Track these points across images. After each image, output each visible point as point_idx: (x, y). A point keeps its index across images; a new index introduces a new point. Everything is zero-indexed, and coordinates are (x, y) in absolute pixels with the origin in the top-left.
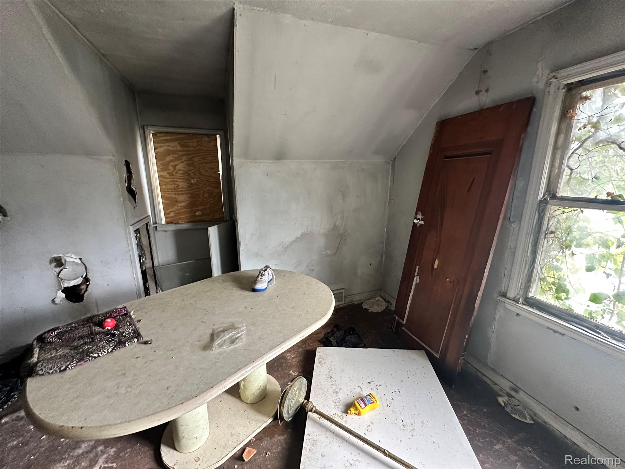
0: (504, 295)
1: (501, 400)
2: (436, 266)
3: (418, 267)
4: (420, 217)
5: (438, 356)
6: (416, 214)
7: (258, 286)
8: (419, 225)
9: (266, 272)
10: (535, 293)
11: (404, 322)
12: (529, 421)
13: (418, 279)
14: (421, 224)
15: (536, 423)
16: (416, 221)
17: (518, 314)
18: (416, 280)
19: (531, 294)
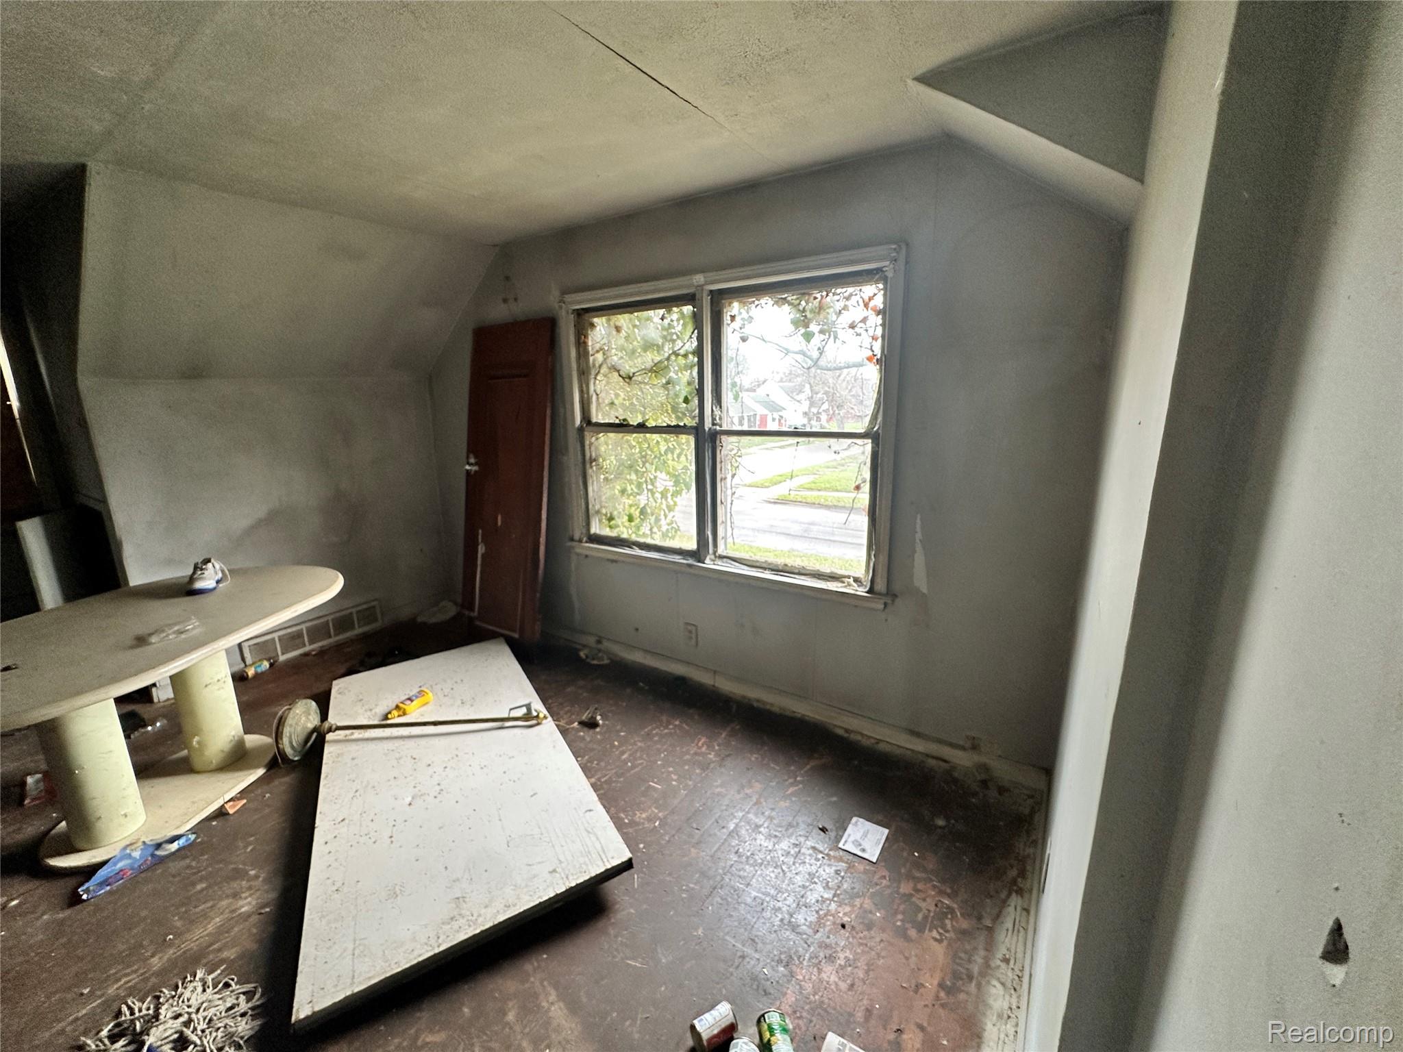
0: (572, 539)
1: (582, 654)
2: (499, 523)
3: (480, 531)
4: (472, 460)
5: (516, 636)
6: (468, 457)
7: (199, 585)
8: (472, 473)
9: (210, 565)
10: (595, 529)
11: (476, 614)
12: (606, 661)
13: (484, 548)
14: (476, 472)
15: (612, 661)
16: (468, 467)
17: (587, 556)
18: (481, 549)
19: (593, 531)
